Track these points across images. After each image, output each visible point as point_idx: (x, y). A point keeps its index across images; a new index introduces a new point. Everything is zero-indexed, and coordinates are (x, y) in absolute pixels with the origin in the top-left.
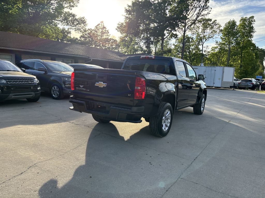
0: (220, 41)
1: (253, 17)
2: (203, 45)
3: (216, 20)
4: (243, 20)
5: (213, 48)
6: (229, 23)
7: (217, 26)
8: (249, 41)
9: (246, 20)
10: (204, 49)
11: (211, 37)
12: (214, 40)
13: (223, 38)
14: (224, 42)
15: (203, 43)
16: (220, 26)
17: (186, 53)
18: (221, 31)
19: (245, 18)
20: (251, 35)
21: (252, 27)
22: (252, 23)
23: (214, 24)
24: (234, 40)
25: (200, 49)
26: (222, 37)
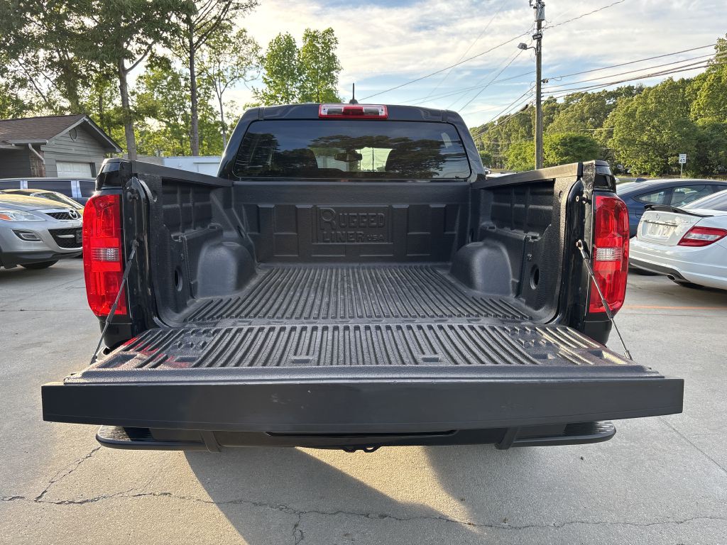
0: (263, 87)
1: (330, 31)
2: (220, 99)
3: (245, 31)
4: (311, 37)
5: (248, 106)
6: (278, 41)
7: (249, 45)
8: (330, 91)
9: (317, 37)
10: (225, 110)
11: (239, 77)
12: (250, 84)
13: (271, 82)
14: (273, 92)
15: (221, 93)
16: (257, 48)
17: (177, 120)
18: (262, 60)
19: (315, 32)
20: (333, 77)
21: (333, 57)
22: (332, 46)
23: (241, 40)
24: (297, 88)
25: (215, 111)
26: (266, 77)
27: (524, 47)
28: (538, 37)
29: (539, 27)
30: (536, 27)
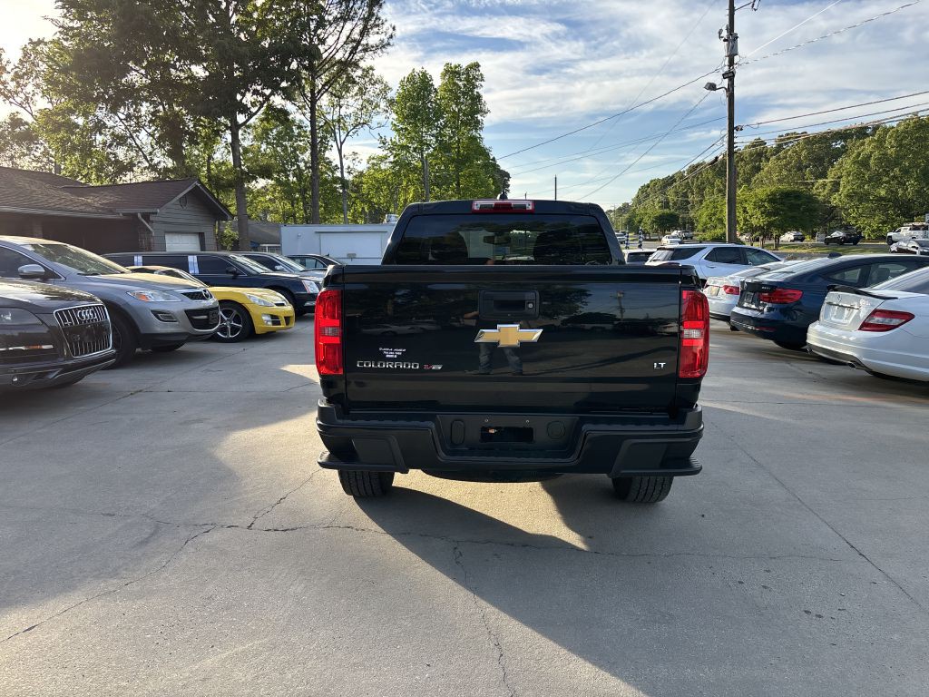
0: (391, 135)
1: (476, 66)
2: (340, 151)
3: (372, 69)
4: (451, 72)
5: (373, 158)
6: (411, 79)
7: (377, 86)
8: (474, 138)
9: (458, 73)
10: (346, 163)
11: (364, 123)
12: (375, 133)
13: (402, 129)
14: (404, 141)
15: (342, 143)
16: (386, 88)
17: (287, 176)
18: (391, 102)
19: (456, 67)
20: (478, 122)
21: (479, 97)
22: (477, 83)
23: (367, 80)
24: (433, 136)
25: (333, 165)
26: (395, 122)
27: (712, 87)
28: (730, 76)
29: (731, 63)
30: (727, 62)
